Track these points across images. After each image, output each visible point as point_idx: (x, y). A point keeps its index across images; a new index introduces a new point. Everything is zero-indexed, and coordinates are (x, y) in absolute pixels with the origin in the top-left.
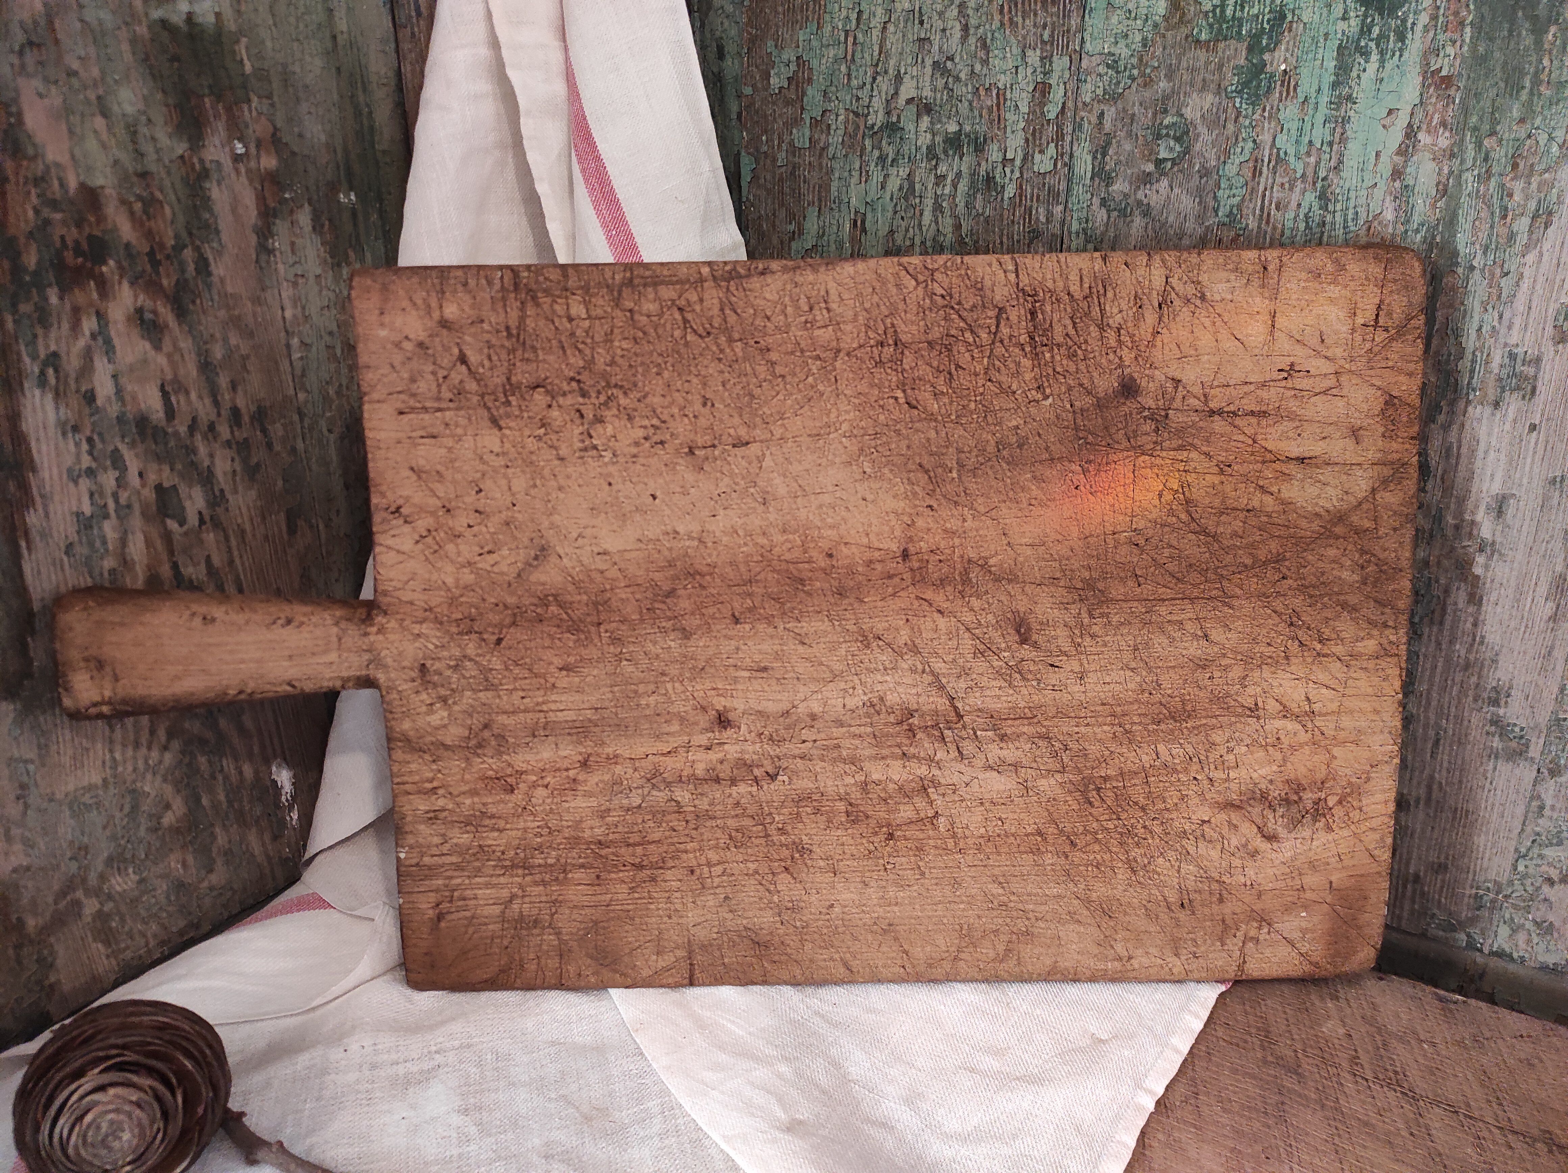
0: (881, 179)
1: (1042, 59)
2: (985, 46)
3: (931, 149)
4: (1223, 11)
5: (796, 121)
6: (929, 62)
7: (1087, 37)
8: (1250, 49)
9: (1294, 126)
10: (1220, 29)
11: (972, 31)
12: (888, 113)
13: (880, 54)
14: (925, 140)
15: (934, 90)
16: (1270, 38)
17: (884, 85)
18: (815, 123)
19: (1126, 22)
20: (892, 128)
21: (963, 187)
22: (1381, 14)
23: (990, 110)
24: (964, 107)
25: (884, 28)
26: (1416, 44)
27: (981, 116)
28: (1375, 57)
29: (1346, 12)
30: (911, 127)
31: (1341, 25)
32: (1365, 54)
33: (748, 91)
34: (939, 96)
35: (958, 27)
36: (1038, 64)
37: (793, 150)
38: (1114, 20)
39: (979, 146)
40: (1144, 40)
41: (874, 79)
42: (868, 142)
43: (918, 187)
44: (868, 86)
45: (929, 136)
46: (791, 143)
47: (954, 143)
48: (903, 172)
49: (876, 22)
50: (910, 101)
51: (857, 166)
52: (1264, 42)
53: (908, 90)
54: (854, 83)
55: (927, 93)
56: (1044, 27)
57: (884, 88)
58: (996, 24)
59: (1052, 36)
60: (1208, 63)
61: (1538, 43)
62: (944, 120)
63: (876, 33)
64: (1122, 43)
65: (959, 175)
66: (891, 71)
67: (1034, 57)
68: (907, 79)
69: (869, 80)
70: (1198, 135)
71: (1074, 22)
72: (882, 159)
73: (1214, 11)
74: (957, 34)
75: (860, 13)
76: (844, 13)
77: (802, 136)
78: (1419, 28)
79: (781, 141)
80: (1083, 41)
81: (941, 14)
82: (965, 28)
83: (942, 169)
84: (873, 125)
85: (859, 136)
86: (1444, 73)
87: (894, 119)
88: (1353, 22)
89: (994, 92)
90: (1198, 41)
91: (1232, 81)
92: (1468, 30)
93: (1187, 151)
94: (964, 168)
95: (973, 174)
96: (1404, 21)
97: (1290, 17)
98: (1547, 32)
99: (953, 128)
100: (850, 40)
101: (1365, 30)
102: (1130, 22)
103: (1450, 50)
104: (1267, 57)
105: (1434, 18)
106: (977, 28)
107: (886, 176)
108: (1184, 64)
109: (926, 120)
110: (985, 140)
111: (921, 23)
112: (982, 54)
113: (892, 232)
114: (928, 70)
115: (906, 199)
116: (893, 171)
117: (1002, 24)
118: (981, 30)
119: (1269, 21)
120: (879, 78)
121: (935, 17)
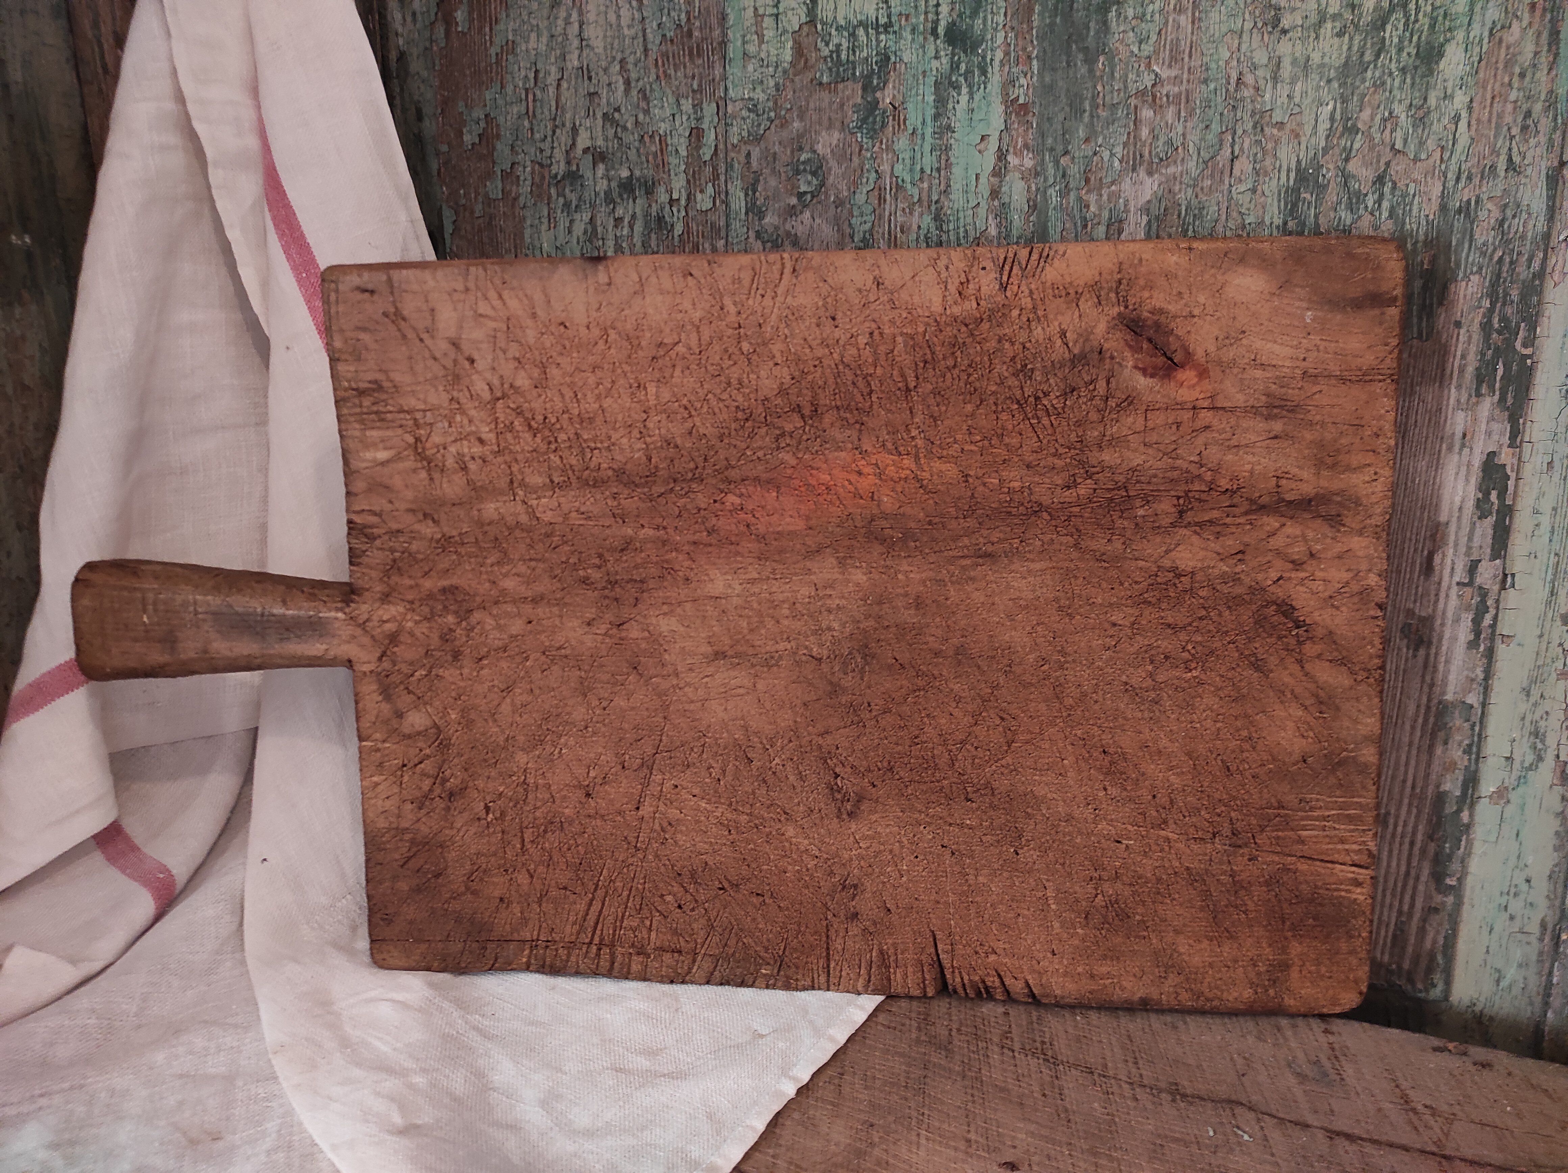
0: (567, 224)
1: (694, 106)
2: (645, 98)
3: (608, 194)
4: (838, 56)
5: (489, 175)
6: (599, 115)
7: (730, 85)
8: (865, 89)
9: (907, 155)
10: (838, 72)
11: (633, 85)
12: (568, 163)
13: (557, 109)
14: (602, 186)
15: (606, 139)
16: (879, 78)
17: (563, 136)
18: (506, 175)
19: (760, 70)
20: (573, 177)
21: (638, 227)
22: (965, 52)
23: (655, 155)
24: (632, 154)
25: (559, 85)
26: (996, 78)
27: (648, 161)
28: (965, 90)
29: (937, 52)
30: (588, 174)
31: (935, 64)
32: (957, 87)
33: (444, 148)
34: (610, 144)
35: (621, 81)
36: (691, 111)
37: (489, 202)
38: (750, 68)
39: (649, 189)
40: (777, 85)
41: (554, 132)
42: (553, 191)
43: (600, 229)
44: (549, 139)
45: (605, 182)
46: (486, 195)
47: (627, 187)
48: (586, 217)
49: (552, 80)
50: (586, 150)
51: (546, 213)
52: (875, 82)
53: (583, 141)
54: (537, 136)
55: (600, 142)
56: (693, 77)
57: (563, 139)
58: (653, 77)
59: (700, 85)
60: (831, 103)
61: (1091, 71)
62: (617, 166)
63: (552, 90)
64: (759, 90)
65: (634, 216)
66: (568, 124)
67: (687, 105)
68: (582, 131)
69: (550, 133)
70: (830, 169)
71: (718, 72)
72: (567, 205)
73: (831, 56)
74: (621, 87)
75: (536, 72)
76: (523, 73)
77: (495, 188)
78: (996, 63)
79: (477, 194)
80: (726, 89)
81: (605, 70)
82: (627, 83)
83: (620, 212)
84: (556, 175)
85: (545, 186)
86: (1021, 101)
87: (574, 168)
88: (944, 60)
89: (657, 139)
90: (821, 84)
91: (853, 118)
92: (1035, 62)
93: (822, 184)
94: (638, 211)
95: (647, 215)
96: (984, 58)
97: (893, 59)
98: (1097, 61)
99: (625, 173)
100: (531, 97)
101: (954, 67)
102: (763, 70)
103: (1023, 81)
104: (878, 94)
105: (1007, 54)
106: (638, 80)
107: (572, 222)
108: (812, 105)
109: (601, 169)
110: (653, 183)
111: (590, 78)
112: (643, 104)
114: (600, 121)
115: (591, 242)
116: (577, 216)
117: (658, 77)
118: (641, 83)
119: (876, 63)
120: (558, 131)
121: (601, 73)
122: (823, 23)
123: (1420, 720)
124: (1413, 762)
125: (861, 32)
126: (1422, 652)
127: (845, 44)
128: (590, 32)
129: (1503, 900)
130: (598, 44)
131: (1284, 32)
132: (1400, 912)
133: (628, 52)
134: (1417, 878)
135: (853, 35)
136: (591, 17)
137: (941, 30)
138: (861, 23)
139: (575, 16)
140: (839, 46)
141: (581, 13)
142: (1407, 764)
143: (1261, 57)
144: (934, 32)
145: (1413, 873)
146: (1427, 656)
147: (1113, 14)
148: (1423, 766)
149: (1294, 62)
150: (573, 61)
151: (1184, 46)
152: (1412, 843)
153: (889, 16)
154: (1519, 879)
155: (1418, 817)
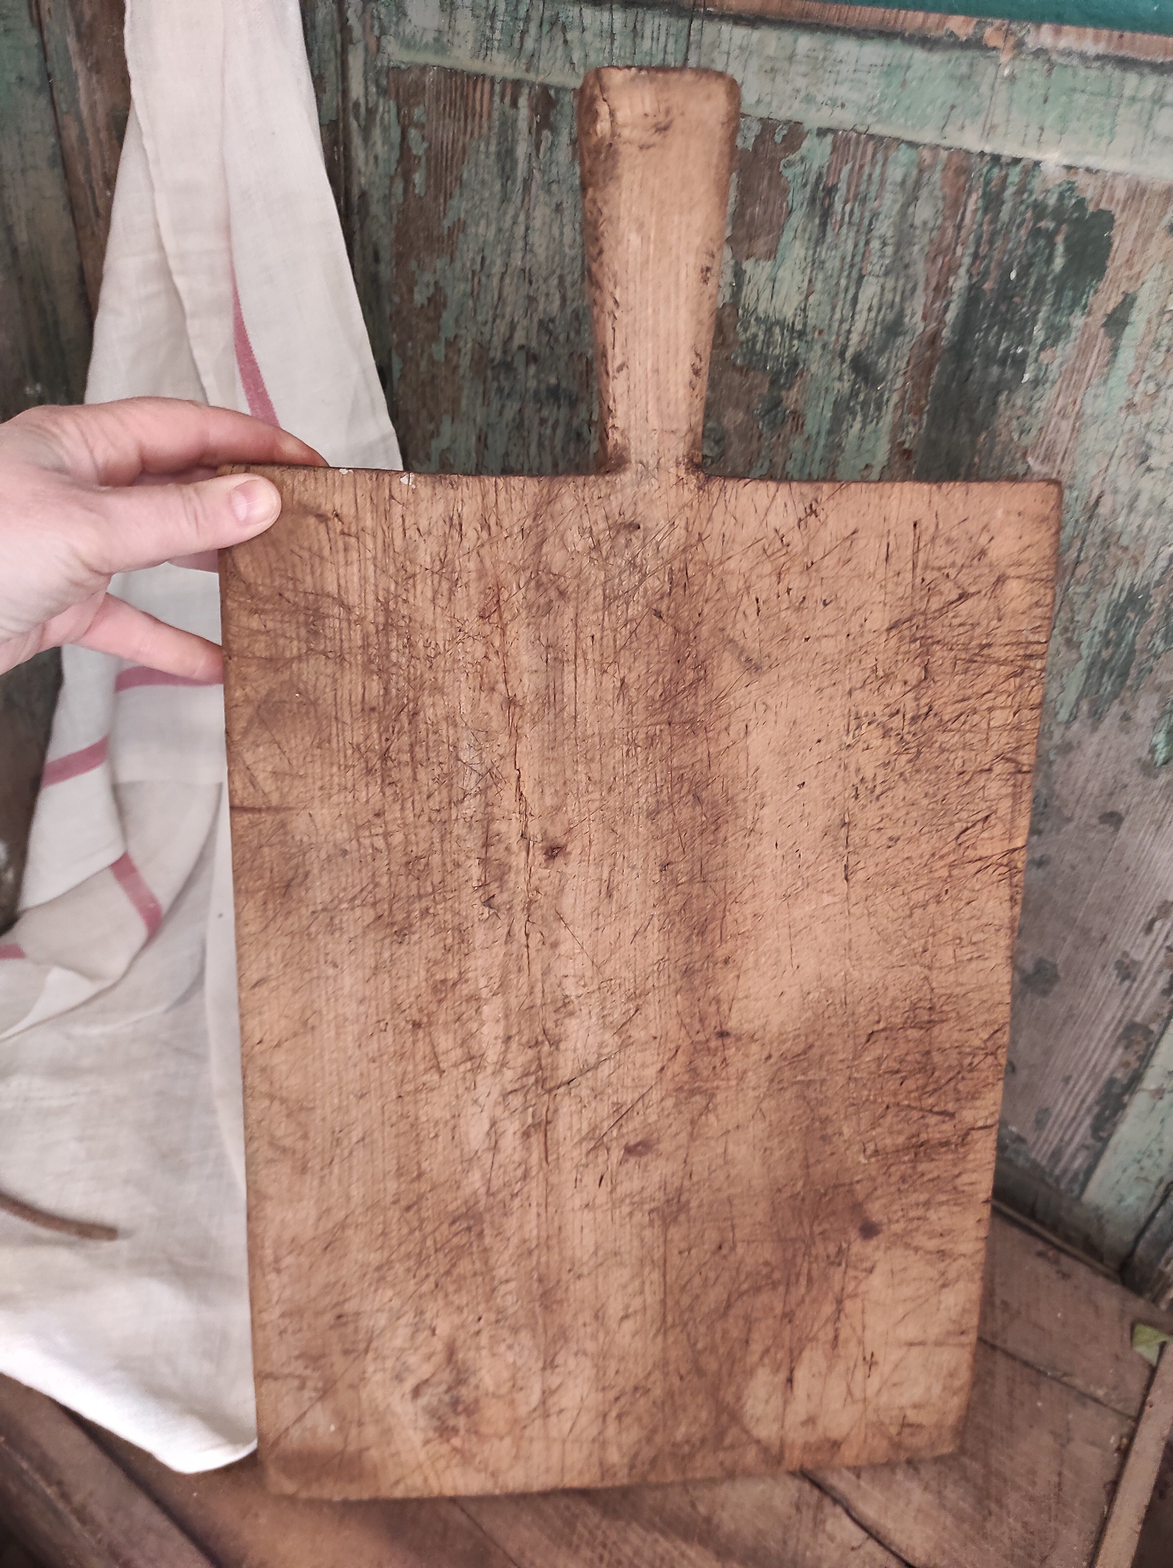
0: (499, 407)
3: (537, 393)
4: (754, 345)
5: (433, 337)
6: (536, 319)
8: (773, 383)
9: (799, 457)
10: (750, 361)
12: (505, 352)
13: (498, 300)
14: (532, 384)
15: (540, 343)
16: (787, 378)
17: (502, 327)
18: (451, 344)
20: (507, 366)
21: (560, 432)
22: (866, 383)
23: (581, 373)
24: (562, 365)
25: (502, 279)
26: (888, 418)
27: (574, 378)
28: (859, 418)
29: (841, 374)
30: (521, 369)
31: (837, 385)
32: (854, 414)
33: (397, 299)
34: (543, 350)
35: (558, 295)
37: (432, 362)
39: (573, 404)
41: (494, 321)
42: (489, 373)
43: (526, 422)
44: (489, 324)
45: (535, 382)
46: (431, 356)
47: (554, 393)
48: (516, 406)
49: (497, 269)
50: (521, 347)
51: (481, 389)
52: (782, 381)
53: (519, 338)
54: (480, 318)
55: (534, 344)
57: (502, 330)
60: (741, 385)
61: (973, 443)
62: (547, 372)
63: (495, 281)
65: (557, 421)
66: (507, 317)
68: (519, 328)
69: (490, 319)
70: (731, 444)
72: (500, 390)
73: (747, 343)
74: (557, 301)
75: (483, 259)
76: (471, 255)
77: (439, 351)
78: (892, 403)
79: (423, 352)
81: (545, 280)
82: (564, 299)
83: (545, 413)
84: (493, 360)
85: (483, 365)
86: (906, 446)
87: (509, 359)
88: (847, 385)
89: (585, 360)
90: (734, 365)
91: (759, 407)
92: (925, 417)
93: (723, 454)
94: (561, 418)
95: (569, 424)
96: (882, 395)
97: (801, 366)
98: (979, 435)
99: (553, 381)
100: (476, 280)
101: (854, 394)
103: (911, 429)
104: (783, 393)
105: (902, 399)
107: (503, 406)
108: (723, 381)
109: (532, 369)
110: (577, 398)
111: (531, 282)
112: (576, 324)
113: (507, 454)
114: (535, 324)
115: (518, 429)
116: (508, 403)
119: (786, 364)
120: (498, 320)
121: (541, 282)
122: (745, 310)
123: (1112, 1027)
124: (1098, 1053)
125: (777, 330)
126: (1127, 983)
127: (761, 337)
128: (535, 238)
129: (1139, 1157)
130: (541, 253)
131: (1149, 469)
132: (1061, 1140)
133: (566, 271)
134: (1080, 1124)
135: (769, 331)
136: (537, 223)
137: (849, 354)
138: (777, 322)
139: (522, 218)
140: (755, 336)
141: (528, 217)
142: (1094, 1051)
143: (1124, 484)
144: (842, 354)
145: (1078, 1120)
146: (1130, 988)
147: (1003, 397)
148: (1105, 1057)
149: (1152, 498)
150: (517, 260)
151: (1060, 448)
152: (1083, 1101)
153: (805, 325)
154: (1155, 1147)
155: (1092, 1087)
